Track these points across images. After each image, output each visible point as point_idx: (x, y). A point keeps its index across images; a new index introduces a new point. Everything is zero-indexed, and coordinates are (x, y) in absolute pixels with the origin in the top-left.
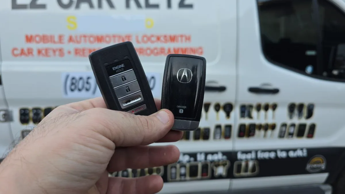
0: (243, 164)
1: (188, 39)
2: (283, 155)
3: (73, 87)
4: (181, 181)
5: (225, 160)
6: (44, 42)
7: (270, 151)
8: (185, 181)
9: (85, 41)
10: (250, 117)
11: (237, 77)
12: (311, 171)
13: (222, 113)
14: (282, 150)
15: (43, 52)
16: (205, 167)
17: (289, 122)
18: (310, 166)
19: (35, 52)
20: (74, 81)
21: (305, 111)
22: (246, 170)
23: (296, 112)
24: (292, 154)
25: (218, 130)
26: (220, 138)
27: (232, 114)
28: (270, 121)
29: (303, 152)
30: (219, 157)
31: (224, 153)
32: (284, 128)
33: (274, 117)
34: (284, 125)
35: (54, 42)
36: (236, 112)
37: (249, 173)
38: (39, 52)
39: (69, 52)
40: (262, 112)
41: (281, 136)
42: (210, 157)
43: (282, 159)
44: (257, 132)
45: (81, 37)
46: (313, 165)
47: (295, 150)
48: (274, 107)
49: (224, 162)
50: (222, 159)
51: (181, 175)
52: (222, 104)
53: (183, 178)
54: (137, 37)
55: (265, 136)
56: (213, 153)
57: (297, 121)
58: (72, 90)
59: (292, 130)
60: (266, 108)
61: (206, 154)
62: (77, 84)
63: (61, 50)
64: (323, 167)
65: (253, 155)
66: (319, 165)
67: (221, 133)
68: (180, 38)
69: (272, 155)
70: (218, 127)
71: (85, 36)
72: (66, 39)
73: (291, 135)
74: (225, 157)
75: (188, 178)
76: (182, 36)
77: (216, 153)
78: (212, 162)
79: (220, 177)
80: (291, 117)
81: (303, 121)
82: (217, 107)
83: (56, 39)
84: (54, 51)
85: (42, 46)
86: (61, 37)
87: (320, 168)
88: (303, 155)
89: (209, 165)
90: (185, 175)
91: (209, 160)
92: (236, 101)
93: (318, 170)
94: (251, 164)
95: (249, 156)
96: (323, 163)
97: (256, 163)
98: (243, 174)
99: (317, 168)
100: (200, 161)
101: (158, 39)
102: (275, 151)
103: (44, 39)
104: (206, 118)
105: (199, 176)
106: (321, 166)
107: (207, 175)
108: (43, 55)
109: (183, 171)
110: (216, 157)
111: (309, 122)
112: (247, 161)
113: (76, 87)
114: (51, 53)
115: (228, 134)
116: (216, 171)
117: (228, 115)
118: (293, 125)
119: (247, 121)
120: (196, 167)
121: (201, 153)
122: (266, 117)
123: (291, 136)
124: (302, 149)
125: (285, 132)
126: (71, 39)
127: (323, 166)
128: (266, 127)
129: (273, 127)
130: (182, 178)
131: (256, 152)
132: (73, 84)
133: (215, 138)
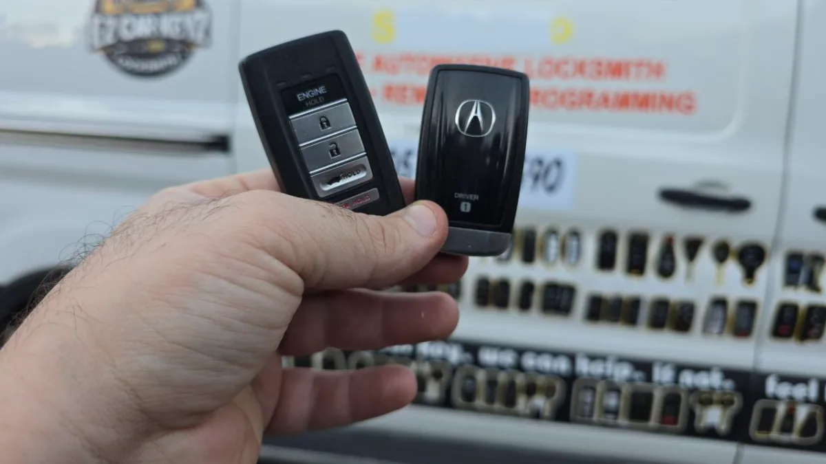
0: (781, 409)
1: (657, 71)
4: (604, 425)
5: (729, 391)
8: (615, 427)
9: (409, 70)
10: (813, 285)
11: (785, 178)
13: (733, 269)
16: (672, 401)
22: (787, 427)
25: (719, 313)
26: (721, 333)
27: (762, 273)
30: (714, 380)
31: (728, 373)
36: (772, 271)
37: (794, 437)
42: (687, 379)
45: (401, 59)
49: (728, 397)
50: (722, 388)
51: (606, 411)
52: (736, 243)
53: (610, 419)
54: (529, 63)
56: (697, 369)
61: (679, 368)
65: (812, 391)
67: (725, 319)
68: (633, 70)
70: (720, 303)
71: (410, 59)
74: (729, 384)
75: (622, 421)
76: (640, 64)
77: (706, 369)
78: (694, 390)
79: (711, 433)
82: (722, 252)
89: (683, 396)
90: (615, 412)
91: (685, 384)
92: (776, 241)
94: (802, 413)
97: (819, 412)
98: (775, 435)
100: (660, 383)
101: (581, 68)
104: (689, 276)
105: (653, 422)
107: (675, 422)
109: (612, 401)
110: (703, 381)
112: (792, 402)
115: (744, 325)
116: (701, 416)
117: (750, 275)
119: (802, 297)
120: (649, 397)
121: (664, 363)
126: (378, 64)
130: (608, 418)
131: (823, 383)
133: (706, 329)
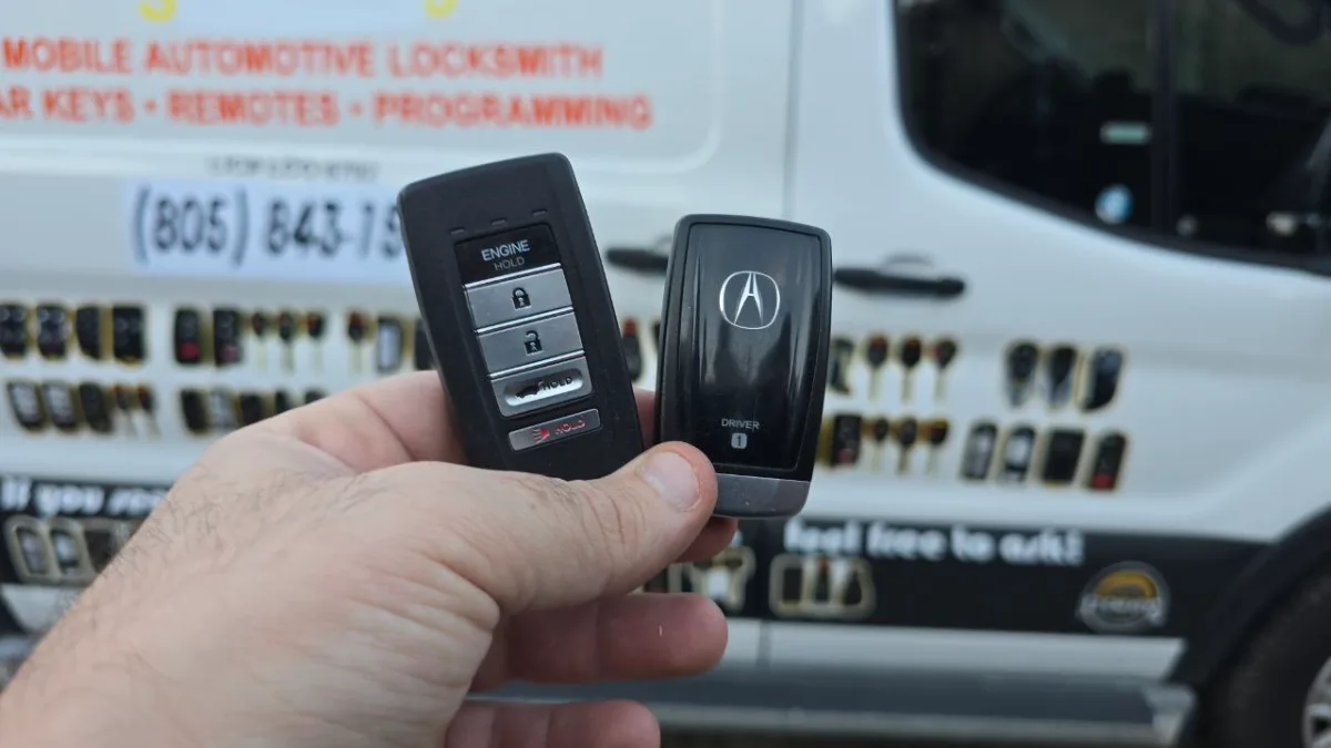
0: (810, 569)
1: (591, 60)
2: (979, 548)
3: (165, 234)
6: (65, 68)
7: (921, 528)
9: (205, 65)
10: (839, 386)
12: (1103, 624)
14: (973, 530)
15: (63, 101)
17: (1007, 419)
18: (1094, 605)
19: (36, 103)
20: (168, 213)
21: (1081, 380)
22: (822, 593)
23: (1041, 377)
24: (1014, 549)
28: (924, 409)
29: (1064, 543)
32: (983, 444)
33: (940, 391)
34: (986, 429)
35: (99, 67)
37: (834, 607)
38: (50, 102)
39: (151, 106)
40: (893, 369)
41: (974, 471)
43: (971, 566)
44: (868, 447)
45: (189, 47)
46: (1110, 600)
47: (1029, 534)
48: (946, 353)
49: (732, 555)
54: (393, 52)
55: (903, 466)
57: (1041, 414)
58: (162, 245)
59: (1019, 451)
60: (911, 354)
62: (177, 224)
63: (120, 96)
64: (1153, 612)
65: (850, 539)
66: (1134, 605)
68: (557, 60)
69: (931, 545)
71: (203, 46)
72: (138, 55)
73: (1017, 470)
76: (565, 50)
80: (1016, 399)
81: (1070, 416)
83: (106, 56)
84: (100, 100)
85: (57, 79)
86: (119, 48)
87: (1141, 615)
88: (1063, 559)
93: (1129, 625)
94: (840, 573)
95: (832, 541)
96: (1154, 595)
97: (862, 569)
98: (807, 605)
99: (1127, 615)
101: (474, 59)
102: (945, 531)
103: (66, 54)
106: (1143, 608)
108: (64, 114)
111: (1096, 426)
112: (824, 558)
113: (174, 235)
114: (88, 107)
116: (701, 585)
118: (1026, 433)
122: (907, 391)
123: (1014, 476)
124: (1061, 533)
125: (989, 455)
126: (154, 57)
127: (1155, 610)
128: (908, 433)
129: (938, 434)
131: (865, 527)
132: (162, 223)
